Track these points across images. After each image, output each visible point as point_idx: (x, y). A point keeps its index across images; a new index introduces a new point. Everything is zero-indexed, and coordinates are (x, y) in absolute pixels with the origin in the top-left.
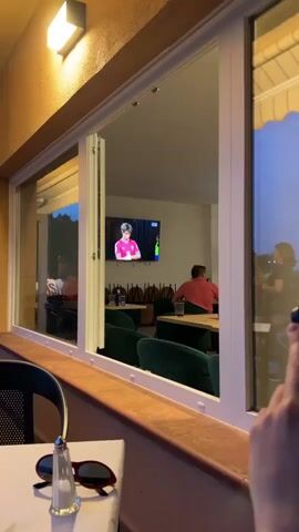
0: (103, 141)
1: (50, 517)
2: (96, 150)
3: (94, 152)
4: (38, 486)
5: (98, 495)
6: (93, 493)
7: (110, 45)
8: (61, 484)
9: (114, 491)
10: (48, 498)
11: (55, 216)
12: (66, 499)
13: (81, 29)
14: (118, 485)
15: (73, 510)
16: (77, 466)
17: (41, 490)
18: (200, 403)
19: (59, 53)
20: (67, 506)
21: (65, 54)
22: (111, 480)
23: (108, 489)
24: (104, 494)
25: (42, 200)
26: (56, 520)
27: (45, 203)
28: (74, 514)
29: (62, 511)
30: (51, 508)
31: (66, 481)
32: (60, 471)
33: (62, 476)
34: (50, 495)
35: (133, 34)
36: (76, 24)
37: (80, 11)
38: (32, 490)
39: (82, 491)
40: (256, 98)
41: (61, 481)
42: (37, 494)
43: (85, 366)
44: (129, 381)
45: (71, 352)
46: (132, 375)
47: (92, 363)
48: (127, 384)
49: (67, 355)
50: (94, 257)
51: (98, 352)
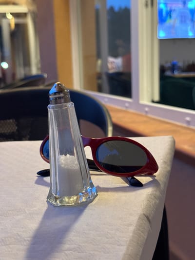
23: (143, 179)
24: (138, 185)
43: (141, 115)
44: (185, 125)
45: (127, 105)
46: (188, 119)
47: (147, 112)
48: (182, 127)
49: (124, 109)
50: (147, 5)
51: (153, 102)
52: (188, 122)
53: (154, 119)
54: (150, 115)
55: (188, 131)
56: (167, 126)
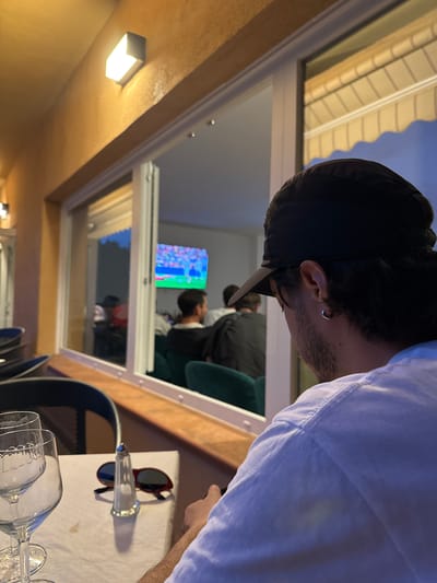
0: (157, 170)
1: (112, 519)
2: (150, 178)
3: (148, 180)
4: (99, 491)
5: (155, 499)
6: (151, 497)
7: (168, 78)
8: (123, 488)
9: (171, 496)
10: (110, 502)
11: (104, 242)
12: (126, 502)
13: (140, 61)
14: (174, 490)
15: (133, 512)
16: (136, 472)
17: (102, 495)
18: (247, 422)
19: (118, 83)
20: (128, 508)
21: (124, 84)
22: (169, 486)
23: (165, 494)
24: (161, 498)
25: (91, 225)
26: (118, 521)
27: (94, 229)
28: (135, 516)
29: (123, 513)
30: (113, 509)
31: (128, 486)
32: (122, 477)
33: (123, 482)
34: (112, 500)
35: (192, 70)
36: (136, 57)
37: (140, 45)
38: (93, 495)
39: (141, 495)
40: (307, 134)
41: (122, 486)
42: (98, 498)
43: (134, 388)
44: (178, 402)
45: (120, 374)
46: (181, 396)
47: (141, 385)
48: (176, 405)
49: (116, 377)
50: (145, 283)
51: (148, 374)
52: (181, 401)
53: (148, 393)
54: (144, 388)
55: (180, 411)
56: (161, 403)
